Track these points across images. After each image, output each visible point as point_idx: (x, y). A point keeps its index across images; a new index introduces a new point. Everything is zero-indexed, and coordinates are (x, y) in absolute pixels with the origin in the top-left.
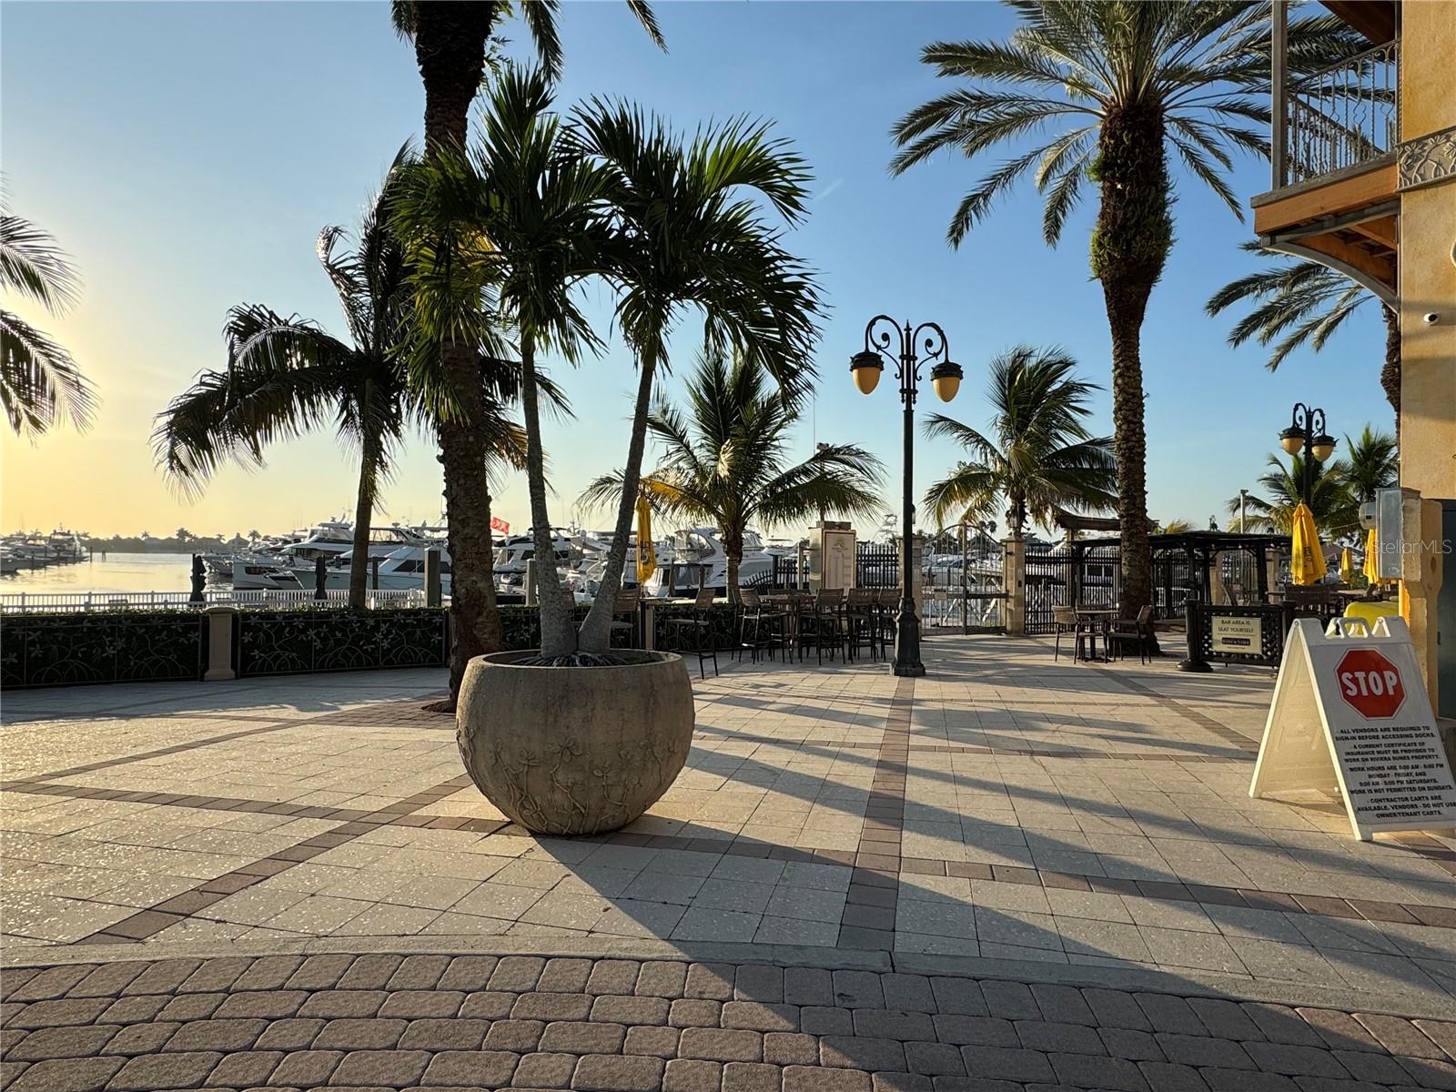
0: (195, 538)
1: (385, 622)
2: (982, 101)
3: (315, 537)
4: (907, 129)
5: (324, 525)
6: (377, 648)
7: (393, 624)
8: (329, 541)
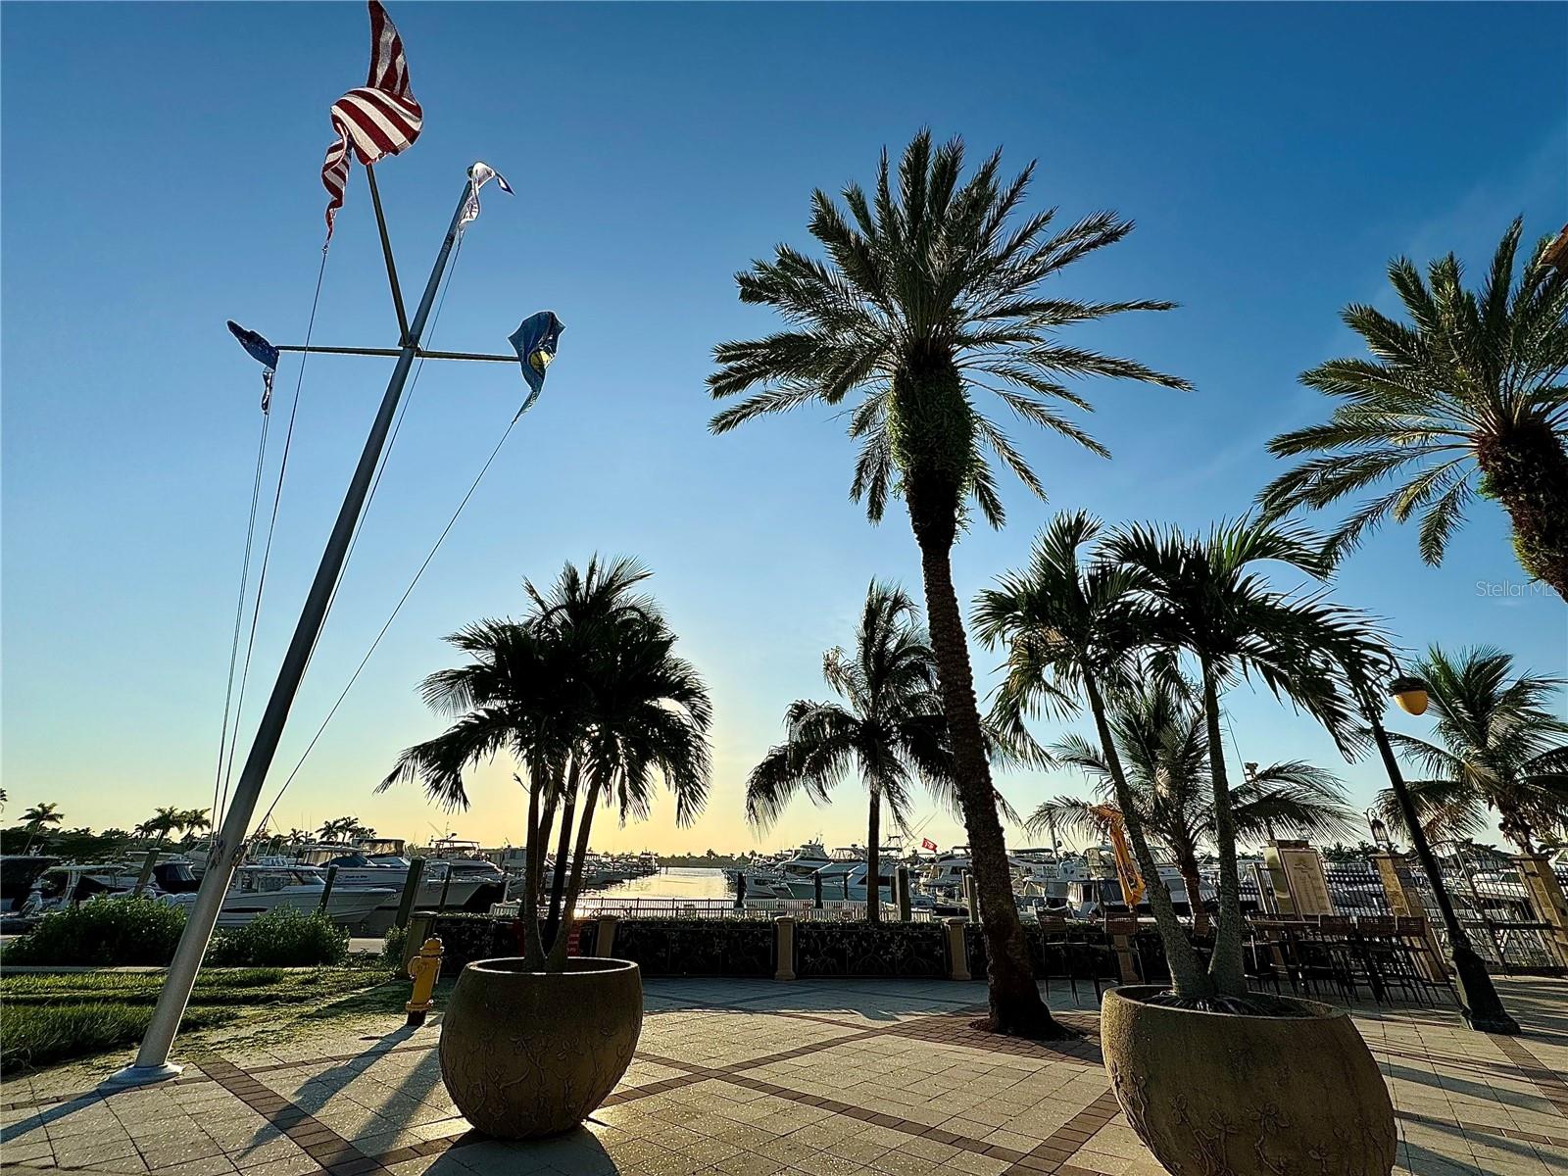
0: (717, 856)
1: (898, 934)
2: (1337, 463)
3: (798, 856)
4: (1269, 497)
5: (803, 846)
6: (893, 958)
7: (904, 937)
8: (807, 859)
